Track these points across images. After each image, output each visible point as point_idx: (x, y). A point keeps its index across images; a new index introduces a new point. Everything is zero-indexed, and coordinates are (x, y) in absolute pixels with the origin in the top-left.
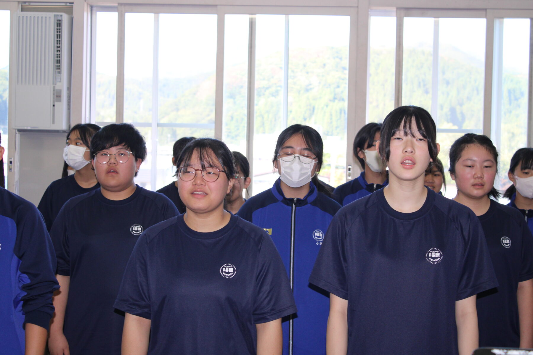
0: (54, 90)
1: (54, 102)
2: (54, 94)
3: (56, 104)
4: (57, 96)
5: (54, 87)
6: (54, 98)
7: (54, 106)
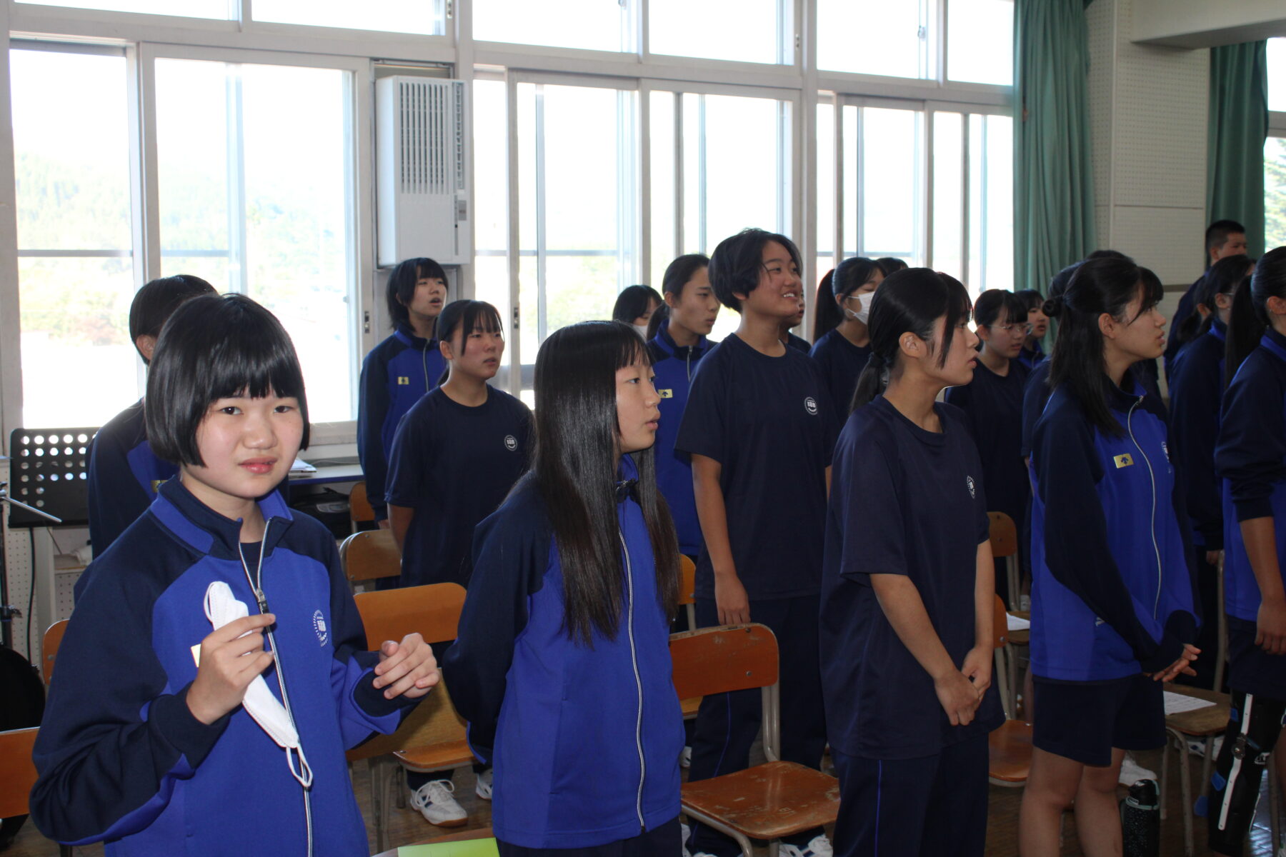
0: (456, 202)
1: (456, 220)
2: (456, 208)
3: (460, 223)
4: (461, 212)
5: (456, 197)
6: (456, 214)
7: (456, 226)
